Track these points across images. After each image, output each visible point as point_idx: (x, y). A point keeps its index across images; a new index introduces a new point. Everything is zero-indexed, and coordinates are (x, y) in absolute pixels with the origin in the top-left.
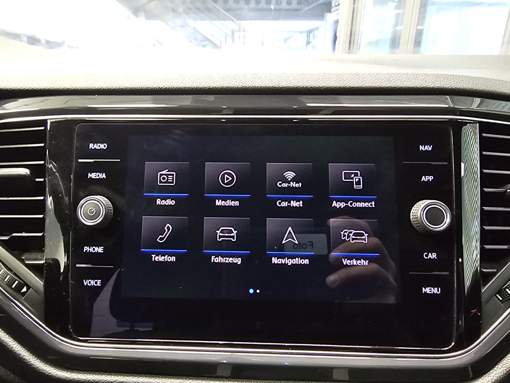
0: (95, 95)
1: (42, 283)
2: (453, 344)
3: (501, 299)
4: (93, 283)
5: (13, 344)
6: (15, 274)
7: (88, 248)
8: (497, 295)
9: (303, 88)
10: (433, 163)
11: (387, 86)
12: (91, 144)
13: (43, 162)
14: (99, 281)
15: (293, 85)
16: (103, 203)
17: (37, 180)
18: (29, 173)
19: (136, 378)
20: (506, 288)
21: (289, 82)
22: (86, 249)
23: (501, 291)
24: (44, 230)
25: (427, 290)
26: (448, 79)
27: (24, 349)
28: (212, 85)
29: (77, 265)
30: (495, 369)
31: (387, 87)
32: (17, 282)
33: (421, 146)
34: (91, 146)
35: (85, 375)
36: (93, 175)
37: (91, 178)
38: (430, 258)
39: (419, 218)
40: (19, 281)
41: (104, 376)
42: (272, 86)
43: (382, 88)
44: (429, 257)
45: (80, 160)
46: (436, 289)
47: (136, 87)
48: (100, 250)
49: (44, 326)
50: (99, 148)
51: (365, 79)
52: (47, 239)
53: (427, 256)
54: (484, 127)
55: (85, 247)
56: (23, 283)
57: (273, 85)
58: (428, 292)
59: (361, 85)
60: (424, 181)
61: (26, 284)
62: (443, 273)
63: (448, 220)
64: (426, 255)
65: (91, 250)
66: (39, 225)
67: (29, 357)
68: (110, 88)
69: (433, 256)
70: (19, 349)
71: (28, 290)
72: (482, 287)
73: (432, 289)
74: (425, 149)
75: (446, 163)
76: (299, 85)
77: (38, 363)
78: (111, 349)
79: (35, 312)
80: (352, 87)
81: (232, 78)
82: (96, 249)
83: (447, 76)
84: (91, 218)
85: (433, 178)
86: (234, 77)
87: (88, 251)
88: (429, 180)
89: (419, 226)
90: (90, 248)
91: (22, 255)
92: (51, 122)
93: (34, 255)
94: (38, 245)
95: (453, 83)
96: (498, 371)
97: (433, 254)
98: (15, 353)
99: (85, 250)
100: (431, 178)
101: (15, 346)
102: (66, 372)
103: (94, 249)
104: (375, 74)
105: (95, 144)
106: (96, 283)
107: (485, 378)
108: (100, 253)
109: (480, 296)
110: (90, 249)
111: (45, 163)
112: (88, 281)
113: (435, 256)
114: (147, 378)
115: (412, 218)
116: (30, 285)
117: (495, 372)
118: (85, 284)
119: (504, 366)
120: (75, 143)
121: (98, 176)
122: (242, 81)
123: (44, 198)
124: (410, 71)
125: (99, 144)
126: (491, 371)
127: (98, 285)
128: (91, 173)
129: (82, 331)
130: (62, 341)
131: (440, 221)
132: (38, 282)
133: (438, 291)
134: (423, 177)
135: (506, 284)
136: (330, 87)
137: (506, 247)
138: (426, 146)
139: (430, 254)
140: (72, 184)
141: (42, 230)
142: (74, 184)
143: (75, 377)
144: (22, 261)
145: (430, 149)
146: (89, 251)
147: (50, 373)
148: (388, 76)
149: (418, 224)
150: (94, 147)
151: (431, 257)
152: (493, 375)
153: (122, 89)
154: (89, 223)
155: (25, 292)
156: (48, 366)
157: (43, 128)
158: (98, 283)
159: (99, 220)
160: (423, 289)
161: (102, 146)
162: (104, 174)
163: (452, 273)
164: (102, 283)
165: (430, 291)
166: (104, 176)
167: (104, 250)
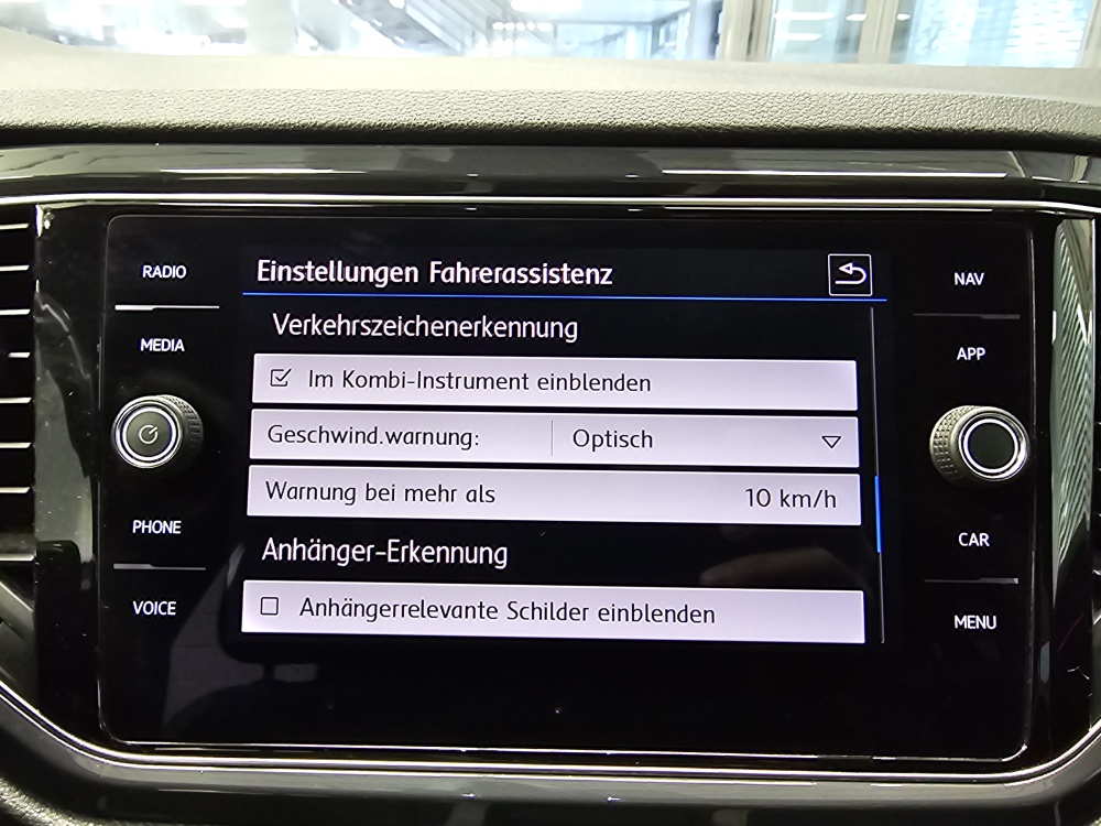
0: (155, 143)
1: (31, 610)
2: (1024, 748)
4: (156, 608)
7: (142, 525)
9: (673, 128)
11: (879, 125)
12: (145, 267)
13: (26, 312)
14: (170, 603)
15: (648, 121)
16: (177, 414)
17: (14, 355)
21: (639, 113)
22: (138, 525)
24: (33, 478)
25: (966, 621)
26: (1025, 110)
28: (447, 119)
29: (116, 566)
31: (879, 129)
33: (956, 275)
34: (147, 271)
36: (152, 345)
37: (147, 350)
38: (974, 544)
39: (953, 449)
42: (596, 122)
43: (867, 130)
44: (971, 542)
45: (118, 307)
46: (986, 619)
47: (258, 122)
48: (173, 527)
49: (37, 712)
50: (165, 276)
51: (826, 109)
52: (39, 503)
53: (966, 539)
55: (135, 522)
57: (600, 120)
58: (967, 625)
59: (815, 123)
60: (962, 358)
62: (1005, 581)
63: (1021, 455)
64: (963, 537)
65: (151, 527)
66: (22, 468)
68: (191, 124)
69: (982, 540)
72: (1093, 612)
73: (978, 618)
74: (968, 281)
75: (1018, 317)
76: (664, 121)
77: (22, 804)
78: (203, 769)
79: (14, 681)
80: (795, 128)
81: (496, 103)
82: (164, 525)
84: (147, 451)
85: (984, 353)
86: (501, 99)
87: (143, 531)
88: (974, 357)
89: (951, 469)
90: (147, 524)
92: (45, 211)
93: (10, 541)
94: (17, 517)
95: (1038, 120)
97: (981, 535)
99: (135, 527)
100: (980, 352)
103: (157, 527)
104: (850, 97)
105: (158, 268)
106: (164, 608)
108: (172, 535)
109: (1089, 637)
110: (149, 527)
111: (31, 312)
112: (143, 605)
113: (985, 540)
115: (935, 449)
118: (138, 612)
120: (108, 265)
121: (166, 344)
122: (521, 111)
123: (31, 401)
125: (165, 267)
127: (170, 613)
128: (147, 341)
130: (82, 748)
131: (1005, 457)
132: (19, 607)
133: (991, 624)
134: (962, 350)
136: (739, 128)
138: (970, 275)
139: (974, 535)
140: (99, 366)
141: (28, 480)
142: (107, 369)
145: (979, 283)
146: (147, 530)
148: (881, 100)
149: (949, 463)
150: (155, 273)
151: (976, 541)
153: (221, 127)
154: (141, 462)
156: (48, 810)
157: (25, 226)
158: (170, 608)
159: (166, 456)
160: (956, 618)
161: (174, 272)
162: (180, 341)
163: (1025, 581)
164: (178, 608)
165: (972, 625)
166: (180, 345)
167: (183, 527)
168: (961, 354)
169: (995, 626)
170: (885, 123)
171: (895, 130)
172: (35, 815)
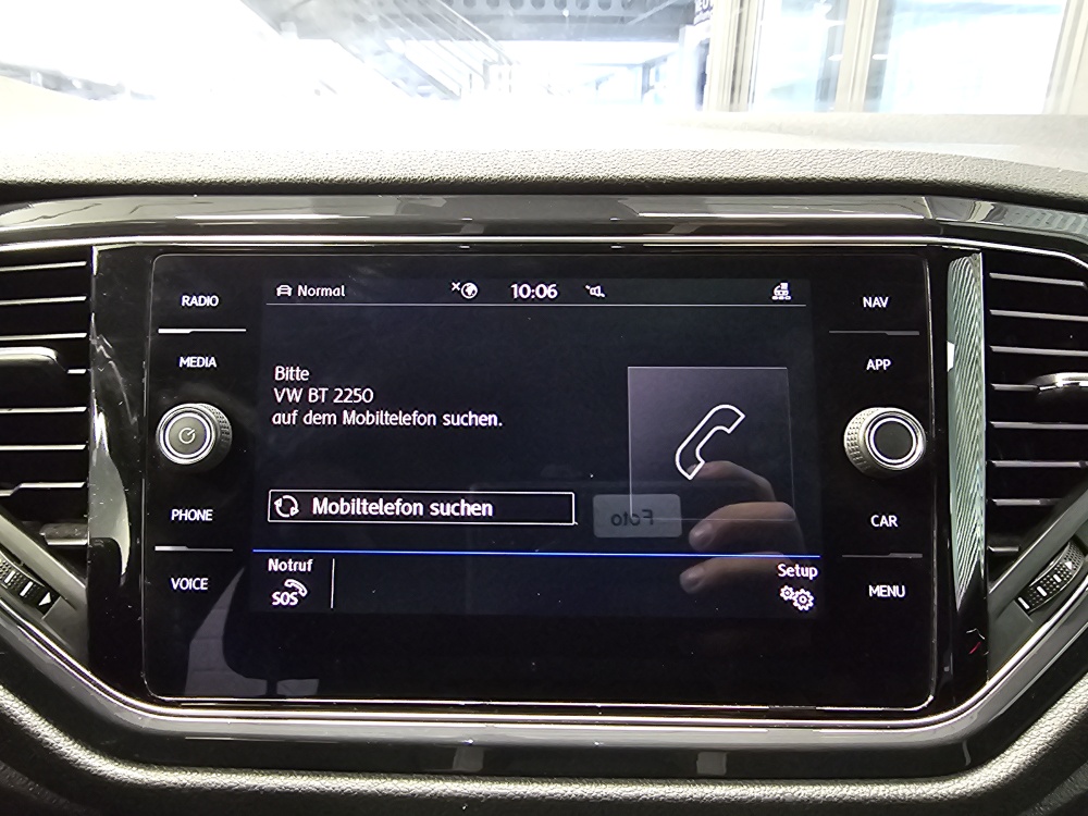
0: (192, 194)
1: (84, 586)
2: (931, 698)
3: (1027, 607)
4: (191, 584)
5: (23, 712)
6: (26, 568)
7: (180, 512)
8: (1021, 600)
9: (625, 179)
10: (889, 333)
11: (796, 176)
12: (184, 297)
13: (83, 335)
14: (203, 579)
15: (603, 174)
16: (211, 419)
17: (71, 371)
18: (54, 357)
19: (282, 777)
20: (1038, 584)
22: (177, 513)
23: (1027, 592)
24: (88, 475)
25: (879, 591)
26: (920, 162)
27: (46, 723)
28: (437, 173)
29: (158, 548)
30: (1015, 747)
31: (796, 179)
32: (30, 584)
33: (865, 299)
34: (185, 300)
35: (176, 773)
36: (189, 362)
37: (185, 366)
38: (884, 525)
39: (862, 444)
40: (34, 583)
41: (214, 775)
42: (561, 175)
43: (787, 180)
44: (882, 523)
45: (161, 331)
46: (896, 588)
47: (279, 177)
48: (205, 515)
49: (88, 673)
50: (201, 305)
51: (753, 163)
52: (93, 495)
53: (877, 521)
54: (993, 261)
55: (174, 510)
56: (43, 587)
57: (564, 173)
58: (880, 594)
59: (743, 175)
60: (871, 369)
61: (48, 588)
62: (910, 556)
63: (919, 448)
64: (875, 519)
65: (187, 515)
66: (78, 466)
67: (57, 739)
68: (224, 180)
69: (891, 521)
70: (35, 723)
71: (53, 600)
72: (989, 584)
73: (889, 587)
74: (875, 304)
75: (917, 333)
76: (617, 174)
77: (76, 751)
78: (229, 721)
79: (69, 647)
80: (726, 179)
81: (478, 160)
82: (198, 514)
83: (919, 156)
84: (185, 449)
85: (889, 363)
86: (482, 156)
87: (180, 519)
88: (881, 367)
89: (862, 461)
90: (184, 512)
91: (39, 528)
92: (100, 252)
93: (65, 528)
94: (74, 508)
95: (930, 170)
96: (1021, 752)
97: (890, 517)
98: (28, 730)
99: (173, 516)
100: (885, 363)
101: (28, 716)
102: (134, 769)
103: (192, 515)
104: (773, 152)
105: (194, 297)
106: (198, 584)
107: (994, 767)
108: (205, 522)
109: (986, 602)
110: (185, 515)
111: (88, 336)
112: (180, 581)
113: (894, 522)
114: (305, 778)
115: (848, 445)
116: (59, 591)
117: (1014, 754)
118: (175, 587)
119: (1033, 741)
120: (152, 296)
121: (201, 361)
122: (499, 166)
123: (86, 410)
124: (844, 146)
125: (201, 297)
126: (1007, 752)
127: (202, 588)
128: (185, 358)
129: (168, 683)
130: (126, 703)
131: (903, 449)
132: (74, 584)
133: (901, 593)
134: (871, 361)
135: (1037, 576)
136: (680, 179)
137: (1037, 502)
138: (876, 299)
139: (884, 517)
140: (145, 380)
141: (83, 477)
142: (150, 381)
143: (154, 779)
144: (42, 542)
145: (884, 305)
146: (183, 517)
147: (100, 771)
148: (799, 156)
149: (856, 456)
150: (192, 302)
151: (886, 523)
152: (1010, 758)
153: (249, 181)
154: (182, 459)
155: (48, 606)
156: (97, 757)
157: (83, 264)
158: (202, 584)
159: (204, 452)
160: (871, 588)
161: (208, 301)
162: (213, 359)
163: (928, 556)
164: (209, 584)
165: (884, 593)
166: (213, 362)
167: (214, 516)
168: (870, 364)
169: (903, 595)
170: (802, 175)
171: (809, 180)
172: (87, 760)
